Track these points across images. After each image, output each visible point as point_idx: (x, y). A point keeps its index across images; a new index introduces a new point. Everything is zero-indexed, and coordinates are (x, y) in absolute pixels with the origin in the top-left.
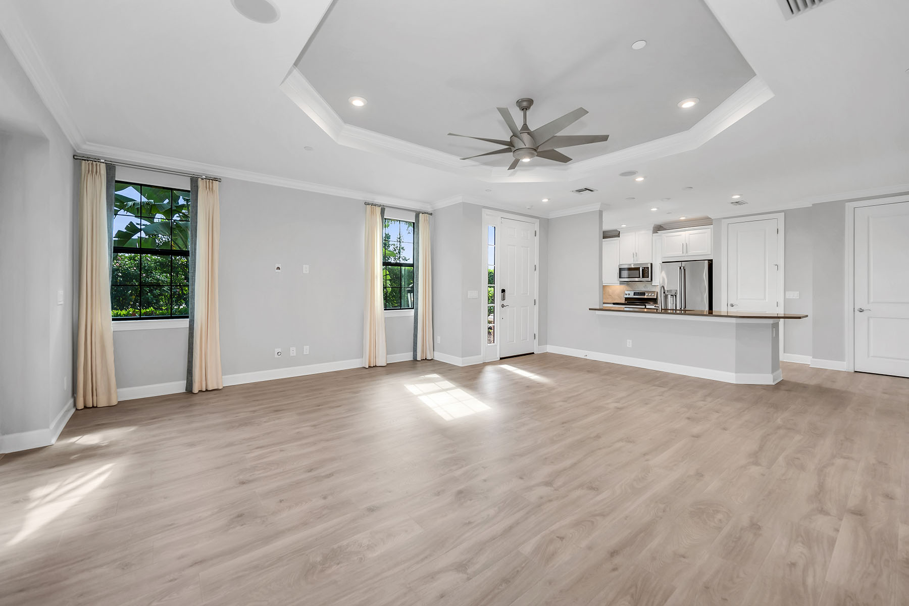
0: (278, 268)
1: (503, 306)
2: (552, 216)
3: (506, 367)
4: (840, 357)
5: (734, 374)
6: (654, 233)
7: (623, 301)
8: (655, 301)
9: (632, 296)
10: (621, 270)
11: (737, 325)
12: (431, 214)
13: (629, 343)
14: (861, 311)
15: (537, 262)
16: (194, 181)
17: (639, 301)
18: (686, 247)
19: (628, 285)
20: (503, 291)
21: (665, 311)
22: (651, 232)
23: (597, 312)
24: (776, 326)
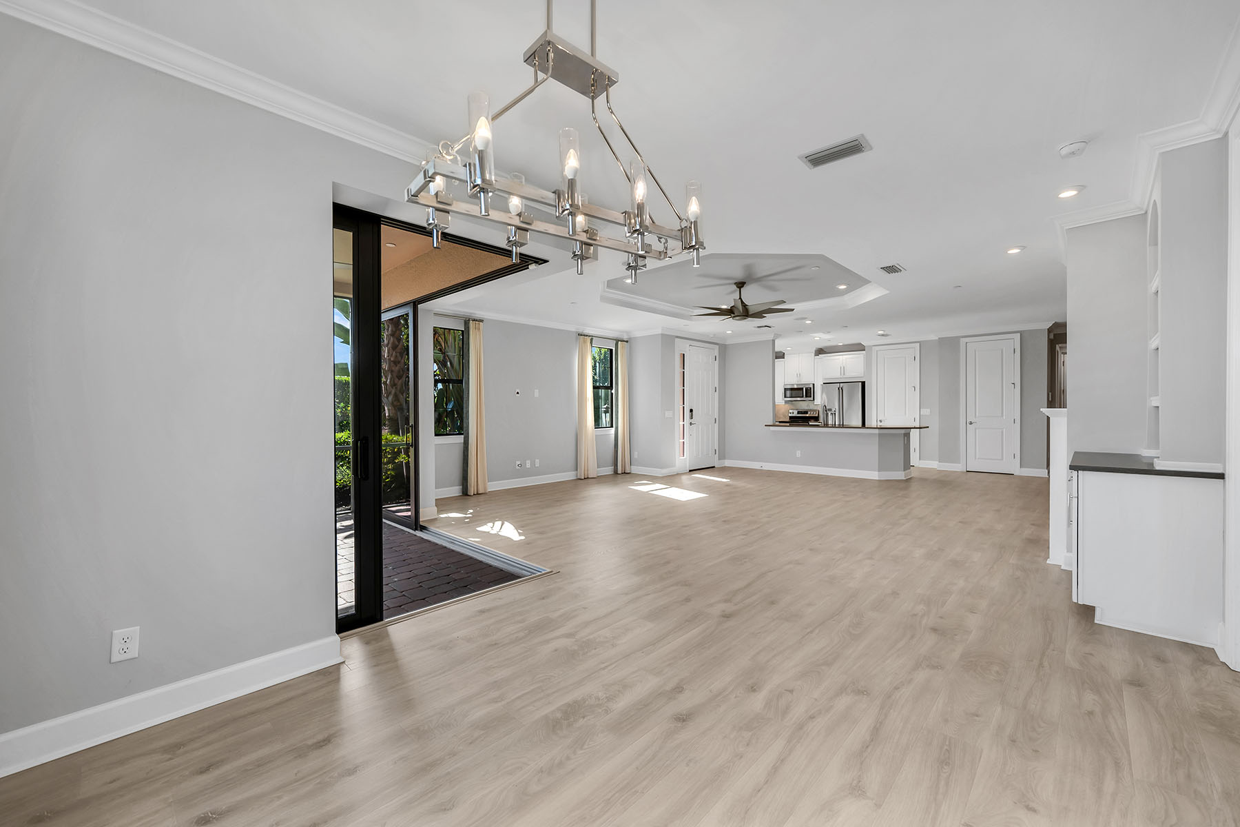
0: (518, 393)
1: (691, 424)
2: (728, 342)
3: (697, 475)
4: (957, 460)
5: (877, 473)
6: (815, 355)
7: (788, 420)
8: (816, 419)
9: (795, 414)
10: (786, 390)
11: (879, 434)
12: (627, 342)
13: (798, 454)
14: (971, 423)
15: (717, 385)
16: (467, 323)
17: (802, 420)
18: (843, 370)
19: (792, 404)
20: (691, 411)
21: (826, 425)
22: (813, 355)
23: (771, 427)
24: (907, 436)
